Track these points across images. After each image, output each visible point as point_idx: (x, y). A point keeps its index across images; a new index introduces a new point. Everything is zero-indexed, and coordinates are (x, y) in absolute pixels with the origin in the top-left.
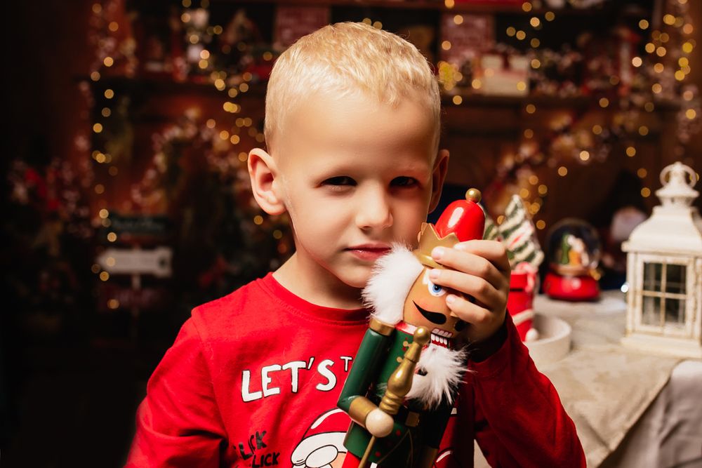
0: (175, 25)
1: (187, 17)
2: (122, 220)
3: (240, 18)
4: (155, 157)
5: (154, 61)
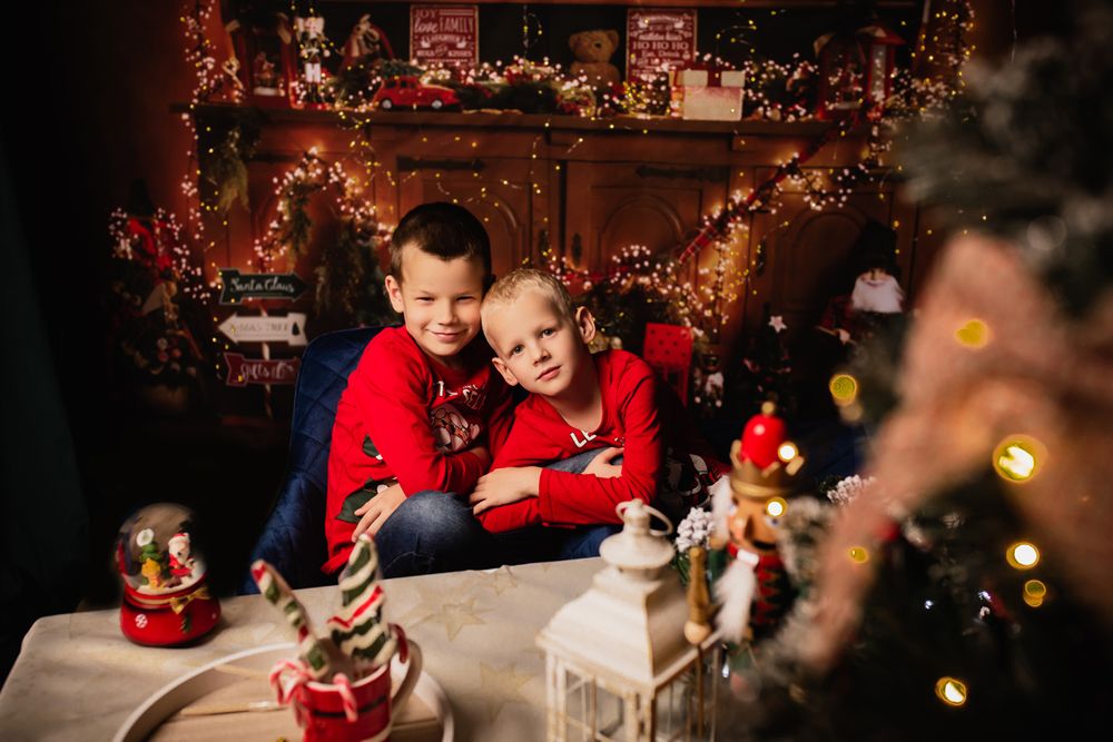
0: (287, 38)
1: (300, 24)
2: (244, 280)
3: (364, 27)
4: (277, 205)
5: (265, 85)
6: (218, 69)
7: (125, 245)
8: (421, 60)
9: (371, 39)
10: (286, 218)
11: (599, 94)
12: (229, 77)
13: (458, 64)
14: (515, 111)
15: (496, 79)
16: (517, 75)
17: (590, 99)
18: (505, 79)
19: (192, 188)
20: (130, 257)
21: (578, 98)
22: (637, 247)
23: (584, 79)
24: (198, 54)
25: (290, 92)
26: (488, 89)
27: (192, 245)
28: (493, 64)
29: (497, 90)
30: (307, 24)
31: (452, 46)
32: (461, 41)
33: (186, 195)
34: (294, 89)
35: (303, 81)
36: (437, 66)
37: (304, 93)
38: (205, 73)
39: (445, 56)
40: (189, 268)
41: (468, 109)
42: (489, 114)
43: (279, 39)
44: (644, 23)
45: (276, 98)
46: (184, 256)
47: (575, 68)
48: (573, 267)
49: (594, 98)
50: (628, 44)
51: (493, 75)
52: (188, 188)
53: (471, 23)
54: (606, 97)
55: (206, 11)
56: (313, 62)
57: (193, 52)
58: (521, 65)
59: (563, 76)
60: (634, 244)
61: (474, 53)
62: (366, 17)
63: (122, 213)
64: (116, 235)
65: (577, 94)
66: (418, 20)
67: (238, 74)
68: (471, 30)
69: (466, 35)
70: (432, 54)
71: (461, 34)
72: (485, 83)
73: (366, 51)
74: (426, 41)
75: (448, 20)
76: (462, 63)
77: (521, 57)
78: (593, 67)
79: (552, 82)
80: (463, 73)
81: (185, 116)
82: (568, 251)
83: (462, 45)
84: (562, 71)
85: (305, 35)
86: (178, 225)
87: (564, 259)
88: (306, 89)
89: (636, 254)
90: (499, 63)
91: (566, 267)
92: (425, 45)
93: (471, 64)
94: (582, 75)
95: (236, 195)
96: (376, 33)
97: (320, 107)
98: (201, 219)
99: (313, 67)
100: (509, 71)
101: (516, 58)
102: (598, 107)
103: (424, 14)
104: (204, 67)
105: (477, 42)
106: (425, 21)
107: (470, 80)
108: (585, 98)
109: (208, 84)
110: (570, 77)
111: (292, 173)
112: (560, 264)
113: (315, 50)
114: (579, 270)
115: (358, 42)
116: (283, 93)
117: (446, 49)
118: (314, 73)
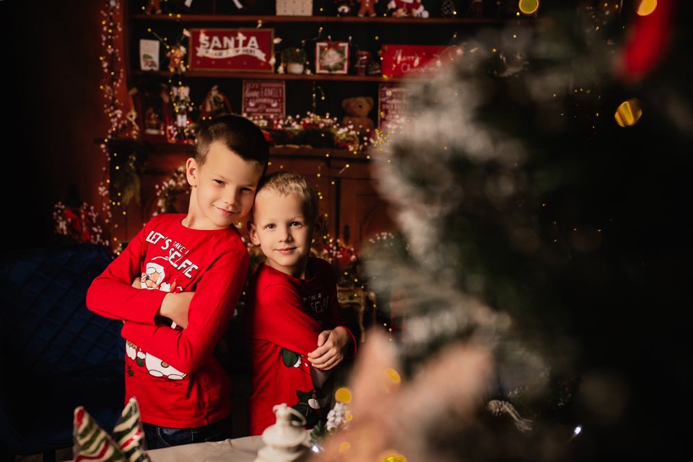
0: (166, 99)
1: (175, 91)
3: (214, 93)
4: (158, 202)
5: (152, 127)
6: (124, 117)
7: (62, 225)
8: (249, 114)
9: (218, 100)
10: (163, 210)
11: (361, 137)
12: (130, 123)
13: (272, 116)
14: (308, 146)
15: (296, 126)
16: (309, 124)
17: (355, 139)
18: (302, 127)
19: (105, 190)
20: (65, 233)
21: (348, 139)
22: (386, 234)
23: (351, 127)
24: (112, 108)
25: (168, 132)
26: (291, 132)
27: (104, 226)
28: (294, 117)
29: (297, 133)
30: (179, 91)
31: (269, 106)
32: (274, 102)
33: (101, 195)
34: (170, 131)
35: (176, 126)
36: (259, 117)
37: (176, 133)
38: (116, 120)
39: (264, 112)
40: (101, 241)
41: (278, 144)
42: (292, 148)
43: (162, 100)
44: (389, 93)
45: (159, 136)
46: (98, 233)
47: (346, 120)
48: (344, 246)
49: (357, 140)
50: (379, 106)
51: (294, 124)
52: (103, 191)
53: (280, 91)
54: (365, 138)
55: (117, 82)
56: (182, 113)
57: (109, 107)
58: (312, 118)
59: (338, 125)
60: (384, 232)
61: (282, 109)
62: (215, 87)
63: (62, 205)
64: (57, 219)
65: (347, 136)
66: (248, 89)
67: (136, 121)
68: (281, 95)
69: (277, 99)
70: (256, 110)
71: (275, 99)
72: (288, 129)
73: (215, 108)
74: (252, 102)
75: (266, 90)
76: (275, 116)
77: (311, 112)
78: (357, 120)
79: (332, 129)
80: (275, 122)
81: (103, 146)
82: (341, 235)
83: (275, 105)
84: (337, 122)
85: (178, 98)
86: (95, 213)
87: (338, 241)
88: (177, 130)
89: (385, 238)
90: (298, 117)
91: (339, 246)
92: (252, 104)
93: (280, 117)
94: (350, 124)
95: (132, 195)
96: (221, 97)
97: (185, 142)
98: (110, 210)
99: (182, 117)
100: (304, 122)
101: (309, 113)
102: (360, 144)
103: (252, 85)
104: (115, 116)
105: (284, 104)
106: (252, 90)
107: (279, 127)
108: (352, 139)
109: (117, 128)
110: (342, 126)
111: (168, 182)
112: (335, 243)
113: (183, 107)
114: (348, 248)
115: (210, 102)
116: (163, 133)
117: (264, 107)
118: (182, 121)
